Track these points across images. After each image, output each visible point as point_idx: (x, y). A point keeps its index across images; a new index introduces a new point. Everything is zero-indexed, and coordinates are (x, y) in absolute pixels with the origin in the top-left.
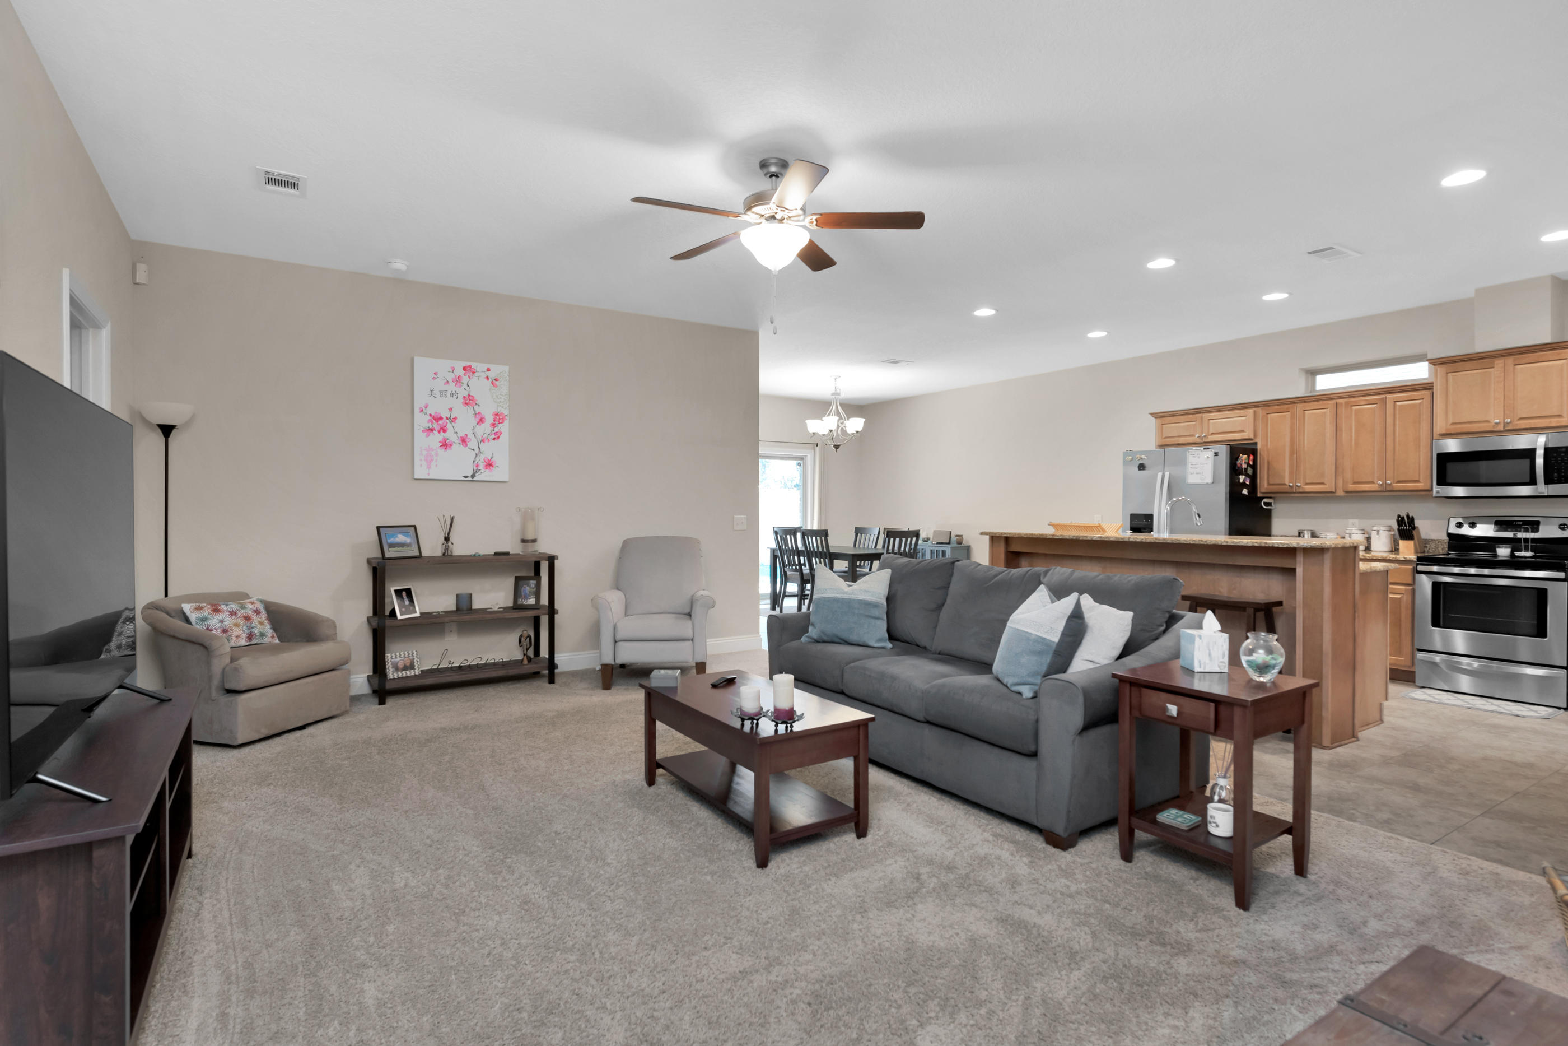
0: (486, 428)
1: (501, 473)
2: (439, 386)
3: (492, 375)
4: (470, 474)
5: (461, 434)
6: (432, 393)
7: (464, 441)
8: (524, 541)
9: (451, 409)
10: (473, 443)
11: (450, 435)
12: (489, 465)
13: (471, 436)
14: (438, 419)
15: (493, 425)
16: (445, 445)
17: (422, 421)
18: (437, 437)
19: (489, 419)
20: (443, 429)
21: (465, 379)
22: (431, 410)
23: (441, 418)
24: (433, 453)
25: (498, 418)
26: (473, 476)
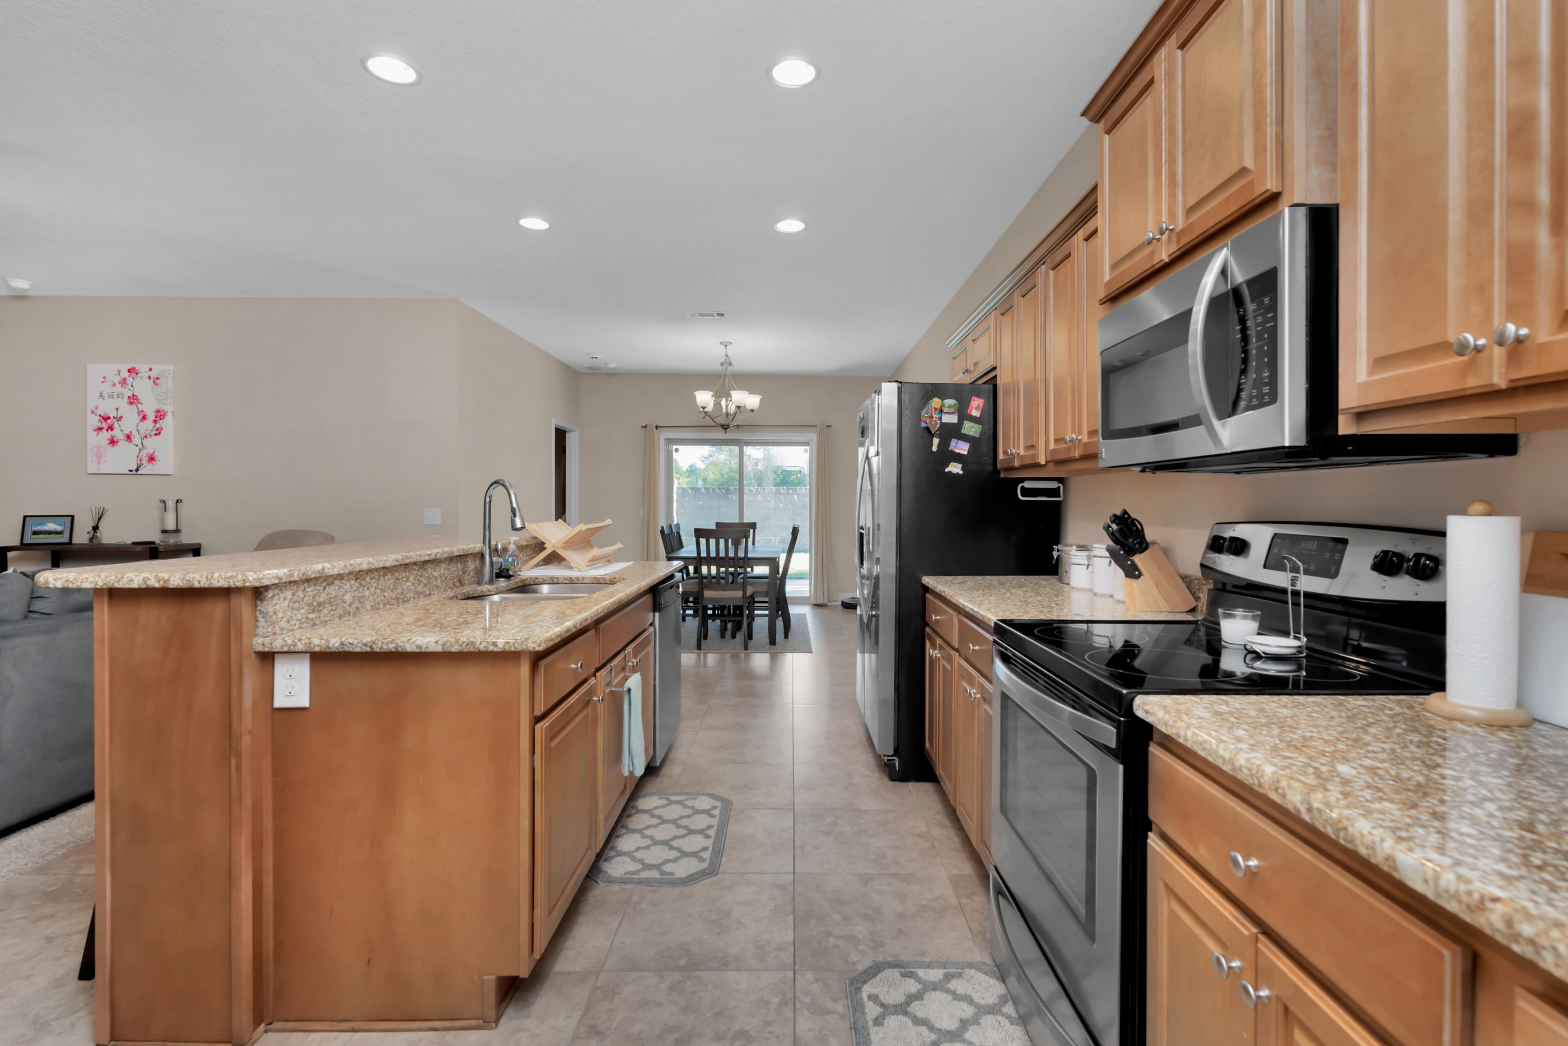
0: (148, 425)
1: (162, 466)
2: (107, 389)
3: (153, 374)
4: (134, 468)
5: (126, 432)
6: (101, 395)
7: (129, 438)
8: (164, 532)
9: (117, 409)
10: (136, 440)
11: (117, 433)
12: (152, 459)
13: (135, 433)
14: (106, 418)
15: (155, 421)
16: (113, 442)
17: (94, 421)
18: (106, 435)
19: (151, 417)
20: (111, 428)
21: (130, 380)
22: (101, 411)
23: (109, 418)
24: (102, 450)
25: (160, 415)
26: (137, 470)
